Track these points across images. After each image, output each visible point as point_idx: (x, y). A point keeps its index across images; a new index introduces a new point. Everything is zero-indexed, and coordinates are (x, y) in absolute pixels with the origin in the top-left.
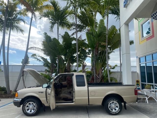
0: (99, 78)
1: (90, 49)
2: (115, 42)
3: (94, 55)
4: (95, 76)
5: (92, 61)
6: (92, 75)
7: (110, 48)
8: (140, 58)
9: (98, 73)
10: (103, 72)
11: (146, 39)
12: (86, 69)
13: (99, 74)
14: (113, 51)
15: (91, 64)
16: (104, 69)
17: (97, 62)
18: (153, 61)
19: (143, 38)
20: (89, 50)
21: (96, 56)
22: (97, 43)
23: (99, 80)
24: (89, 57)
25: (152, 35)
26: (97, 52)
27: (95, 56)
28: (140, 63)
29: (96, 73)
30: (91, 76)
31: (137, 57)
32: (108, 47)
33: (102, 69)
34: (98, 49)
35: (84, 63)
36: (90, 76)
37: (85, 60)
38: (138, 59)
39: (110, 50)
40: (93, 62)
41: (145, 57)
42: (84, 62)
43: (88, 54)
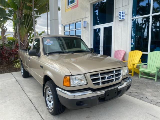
0: (24, 46)
1: (10, 9)
2: (42, 5)
3: (18, 17)
4: (19, 43)
5: (15, 25)
6: (16, 42)
7: (37, 12)
8: (65, 26)
9: (23, 39)
10: (29, 38)
11: (72, 7)
12: (7, 35)
13: (24, 41)
14: (40, 16)
15: (13, 29)
16: (30, 35)
17: (21, 27)
18: (76, 29)
19: (69, 7)
20: (10, 11)
21: (20, 19)
22: (21, 2)
23: (24, 47)
24: (11, 19)
25: (76, 4)
26: (22, 14)
27: (18, 19)
28: (65, 31)
29: (21, 40)
30: (14, 43)
31: (62, 25)
32: (35, 11)
33: (27, 35)
34: (22, 11)
35: (4, 28)
36: (12, 43)
37: (5, 23)
38: (63, 27)
39: (37, 14)
40: (17, 27)
41: (70, 25)
42: (3, 26)
43: (8, 16)
